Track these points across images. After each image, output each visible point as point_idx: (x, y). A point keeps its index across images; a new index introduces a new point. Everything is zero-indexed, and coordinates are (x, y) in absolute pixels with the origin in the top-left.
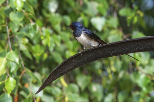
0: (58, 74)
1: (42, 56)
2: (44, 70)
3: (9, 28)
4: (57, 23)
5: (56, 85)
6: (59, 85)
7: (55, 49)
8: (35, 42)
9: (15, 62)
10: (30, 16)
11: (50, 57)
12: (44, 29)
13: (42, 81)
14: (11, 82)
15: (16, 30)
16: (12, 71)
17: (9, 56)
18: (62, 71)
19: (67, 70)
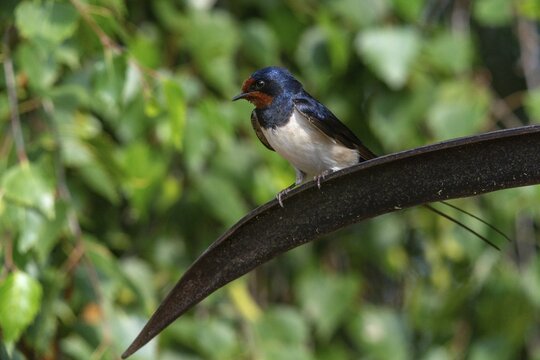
0: (219, 275)
1: (156, 189)
2: (167, 250)
3: (16, 68)
4: (217, 53)
5: (214, 311)
6: (227, 311)
7: (210, 164)
8: (127, 130)
9: (37, 209)
10: (102, 22)
11: (192, 198)
12: (164, 78)
13: (158, 294)
14: (21, 292)
15: (47, 78)
16: (24, 246)
17: (13, 186)
18: (233, 261)
19: (253, 255)
